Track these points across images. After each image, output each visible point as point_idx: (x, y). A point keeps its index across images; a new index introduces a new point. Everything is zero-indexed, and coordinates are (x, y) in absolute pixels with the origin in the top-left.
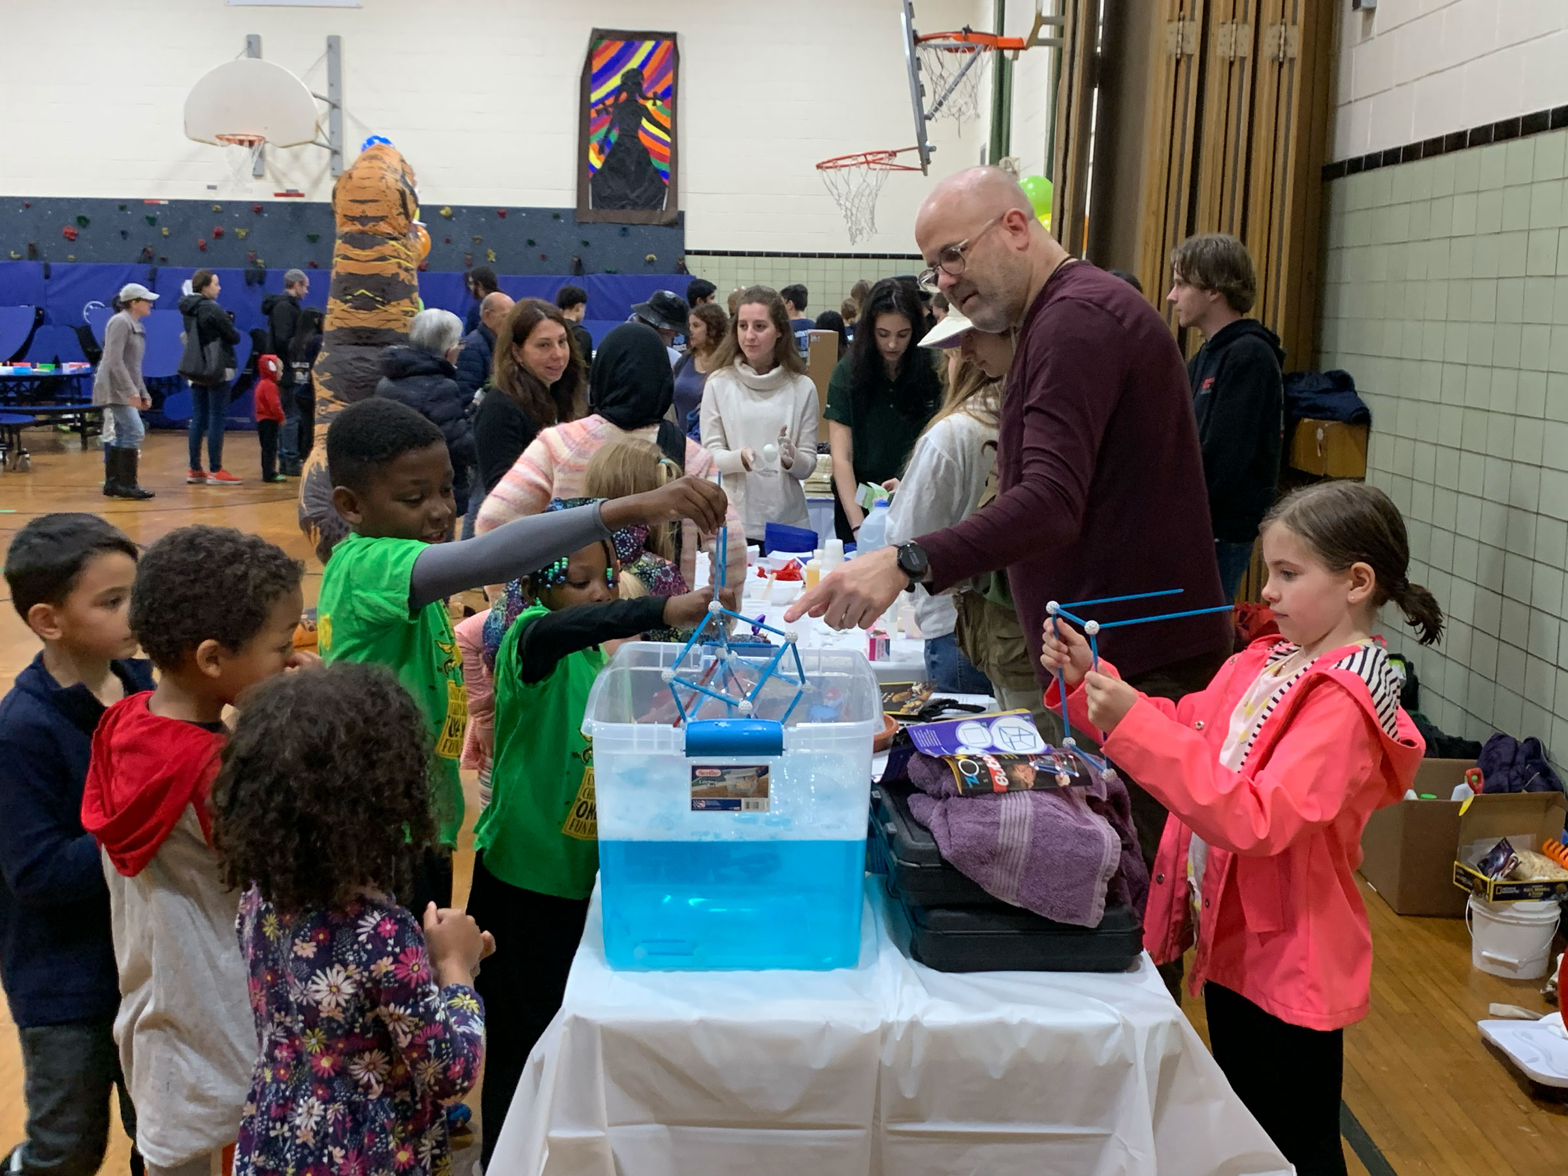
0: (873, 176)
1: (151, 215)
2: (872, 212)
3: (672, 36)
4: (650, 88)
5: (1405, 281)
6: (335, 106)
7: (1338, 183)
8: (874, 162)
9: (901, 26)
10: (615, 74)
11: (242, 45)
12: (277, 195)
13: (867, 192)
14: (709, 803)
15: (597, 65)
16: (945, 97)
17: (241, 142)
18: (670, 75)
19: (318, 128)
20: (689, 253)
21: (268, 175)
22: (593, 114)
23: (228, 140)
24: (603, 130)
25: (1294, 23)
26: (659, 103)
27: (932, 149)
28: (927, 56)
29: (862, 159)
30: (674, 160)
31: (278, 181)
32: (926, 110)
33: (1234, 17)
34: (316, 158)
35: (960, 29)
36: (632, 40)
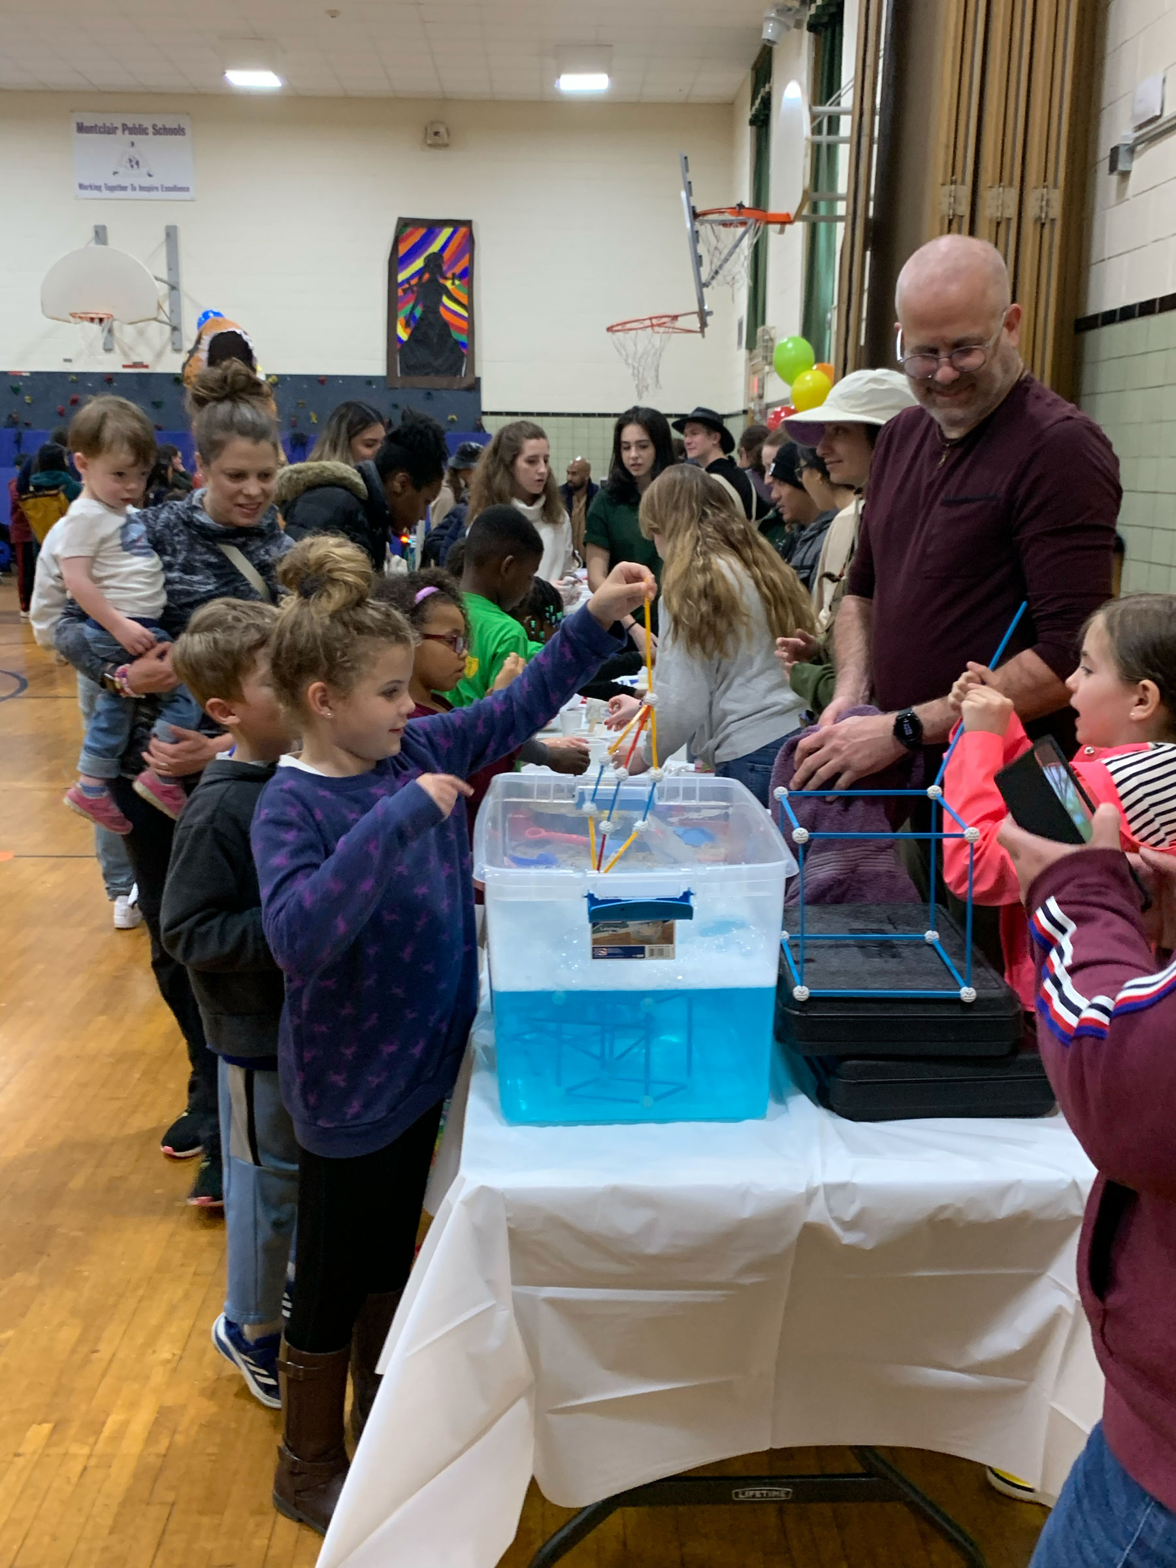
0: (656, 338)
1: (15, 385)
2: (657, 371)
3: (468, 224)
4: (450, 268)
5: (1161, 421)
6: (173, 288)
7: (1091, 335)
8: (659, 325)
9: (681, 202)
10: (419, 256)
11: (92, 234)
12: (124, 366)
13: (652, 352)
14: (611, 951)
15: (403, 249)
16: (721, 267)
17: (92, 320)
18: (467, 257)
19: (160, 307)
20: (485, 413)
21: (116, 348)
22: (400, 292)
23: (80, 317)
24: (410, 306)
25: (1055, 186)
26: (457, 282)
27: (710, 313)
28: (705, 230)
29: (648, 323)
30: (471, 332)
31: (125, 354)
32: (704, 278)
33: (1001, 180)
34: (158, 334)
35: (734, 205)
36: (432, 227)
